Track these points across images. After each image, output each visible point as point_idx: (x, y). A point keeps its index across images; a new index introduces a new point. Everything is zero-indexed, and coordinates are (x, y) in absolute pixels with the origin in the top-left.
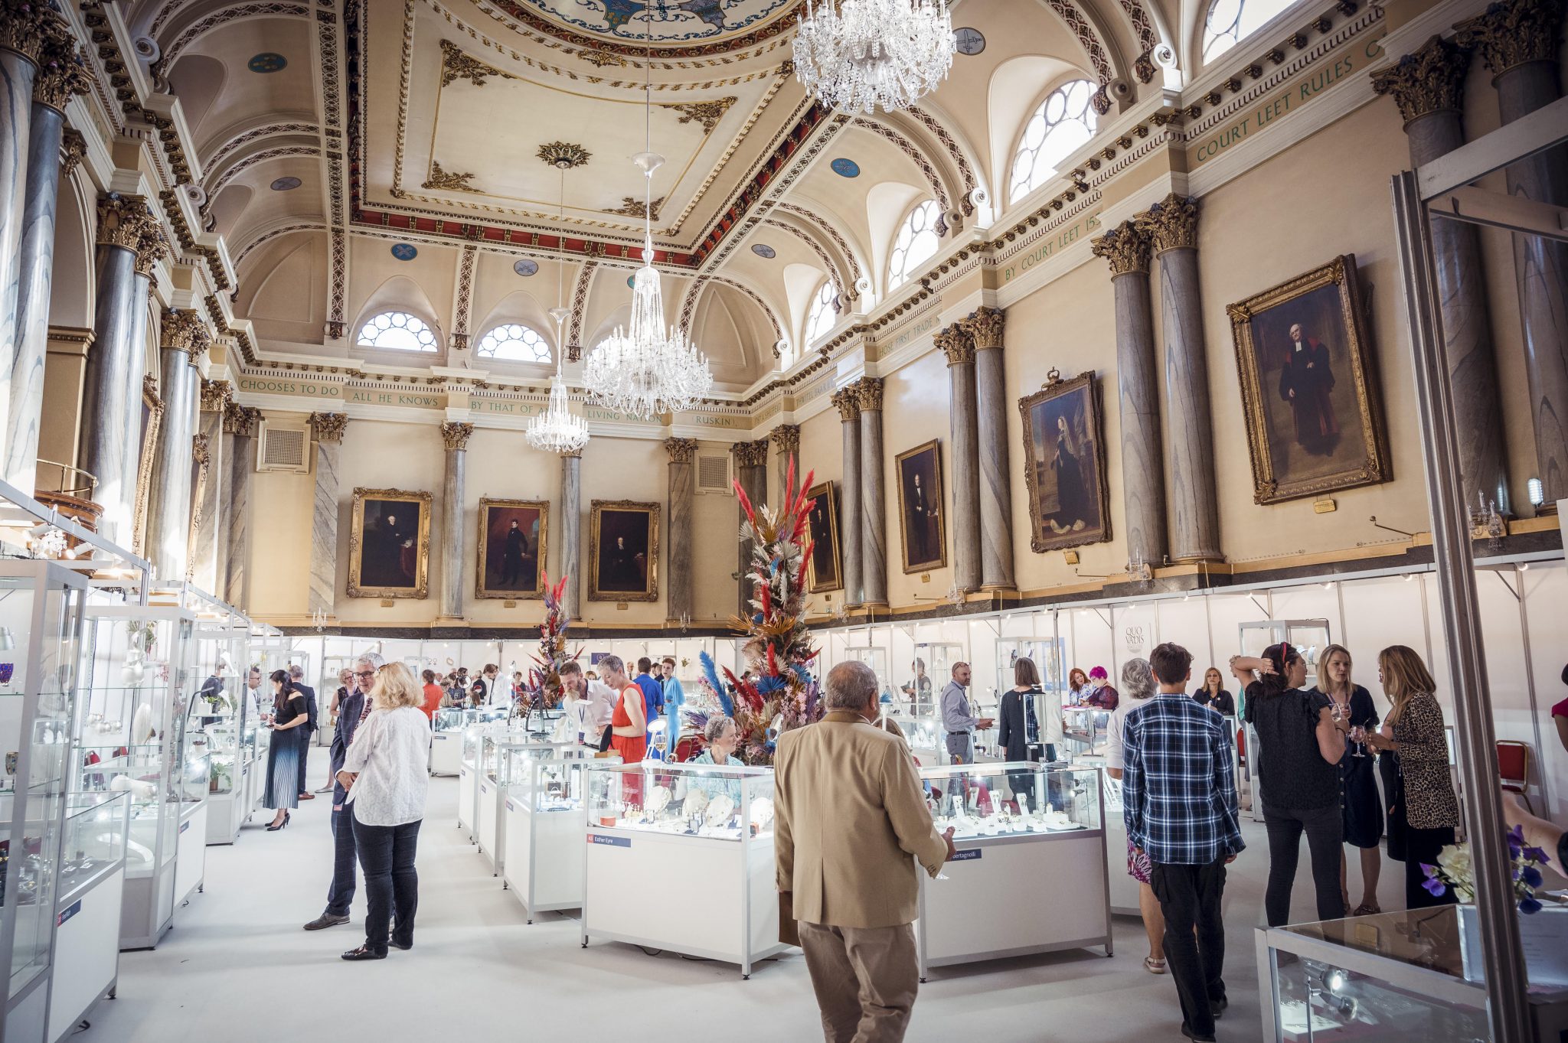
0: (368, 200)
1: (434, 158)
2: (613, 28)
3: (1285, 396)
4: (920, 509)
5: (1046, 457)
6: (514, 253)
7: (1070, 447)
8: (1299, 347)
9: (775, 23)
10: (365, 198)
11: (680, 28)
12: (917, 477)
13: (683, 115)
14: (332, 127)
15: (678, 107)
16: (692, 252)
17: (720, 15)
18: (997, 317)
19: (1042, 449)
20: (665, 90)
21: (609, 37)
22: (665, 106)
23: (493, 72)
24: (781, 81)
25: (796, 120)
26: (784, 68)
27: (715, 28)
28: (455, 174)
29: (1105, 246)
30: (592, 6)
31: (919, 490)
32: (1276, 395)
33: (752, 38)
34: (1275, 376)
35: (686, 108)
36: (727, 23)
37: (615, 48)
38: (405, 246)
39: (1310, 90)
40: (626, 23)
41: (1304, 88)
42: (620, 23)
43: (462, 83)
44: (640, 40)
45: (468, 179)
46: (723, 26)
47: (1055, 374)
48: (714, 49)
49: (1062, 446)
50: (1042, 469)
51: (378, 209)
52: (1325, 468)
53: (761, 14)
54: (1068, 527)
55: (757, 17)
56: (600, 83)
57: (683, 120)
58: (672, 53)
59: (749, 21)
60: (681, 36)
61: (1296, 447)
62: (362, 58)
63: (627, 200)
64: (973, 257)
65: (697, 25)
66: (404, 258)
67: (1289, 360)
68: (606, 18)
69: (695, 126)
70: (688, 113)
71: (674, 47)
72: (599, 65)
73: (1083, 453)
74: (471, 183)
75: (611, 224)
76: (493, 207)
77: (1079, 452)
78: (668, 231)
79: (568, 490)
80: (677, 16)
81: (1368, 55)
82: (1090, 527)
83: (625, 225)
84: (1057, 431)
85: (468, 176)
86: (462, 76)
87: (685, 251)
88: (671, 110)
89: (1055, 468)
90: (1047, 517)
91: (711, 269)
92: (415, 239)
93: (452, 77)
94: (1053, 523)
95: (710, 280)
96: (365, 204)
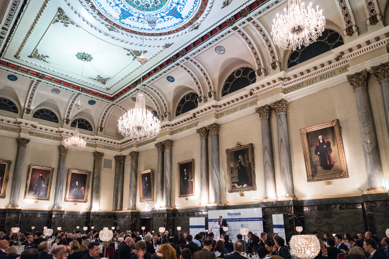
0: (4, 57)
1: (37, 48)
2: (120, 20)
3: (316, 154)
4: (186, 179)
5: (234, 166)
6: (54, 85)
7: (243, 164)
8: (321, 141)
9: (169, 31)
10: (4, 56)
11: (140, 25)
12: (185, 169)
13: (129, 53)
14: (6, 27)
15: (128, 50)
16: (112, 96)
17: (155, 25)
18: (218, 126)
19: (233, 164)
20: (128, 44)
21: (118, 23)
22: (125, 49)
23: (73, 23)
24: (163, 49)
25: (162, 62)
26: (166, 46)
27: (151, 28)
28: (42, 55)
29: (259, 110)
30: (117, 11)
31: (186, 173)
32: (313, 153)
33: (161, 34)
34: (314, 149)
35: (131, 51)
36: (156, 28)
37: (118, 26)
38: (13, 76)
39: (323, 78)
40: (125, 19)
41: (321, 77)
42: (123, 18)
43: (60, 25)
44: (127, 26)
45: (46, 58)
46: (154, 28)
47: (239, 143)
48: (149, 35)
49: (240, 163)
50: (232, 169)
51: (7, 61)
52: (329, 173)
53: (166, 28)
54: (241, 186)
55: (165, 28)
56: (108, 36)
57: (128, 55)
58: (135, 32)
59: (162, 29)
60: (140, 28)
61: (319, 168)
62: (27, 5)
63: (99, 76)
64: (212, 109)
65: (147, 26)
66: (12, 80)
67: (318, 144)
68: (119, 16)
69: (131, 57)
70: (131, 53)
71: (136, 31)
72: (110, 30)
73: (247, 166)
74: (47, 59)
75: (89, 82)
76: (51, 69)
77: (246, 165)
78: (107, 88)
79: (61, 165)
80: (142, 21)
81: (340, 72)
82: (249, 186)
83: (94, 84)
84: (239, 159)
85: (47, 57)
86: (61, 22)
87: (110, 96)
88: (126, 50)
89: (237, 170)
90: (234, 183)
91: (117, 102)
92: (18, 74)
93: (57, 21)
94: (236, 185)
95: (115, 105)
96: (3, 58)
